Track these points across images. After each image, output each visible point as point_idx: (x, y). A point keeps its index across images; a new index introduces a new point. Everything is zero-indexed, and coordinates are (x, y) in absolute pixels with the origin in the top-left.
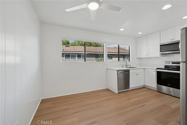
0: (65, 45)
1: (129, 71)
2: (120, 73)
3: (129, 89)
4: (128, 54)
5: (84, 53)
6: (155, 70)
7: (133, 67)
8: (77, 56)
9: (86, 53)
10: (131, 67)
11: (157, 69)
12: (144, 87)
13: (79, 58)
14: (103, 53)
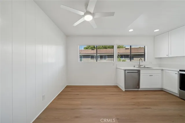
0: (92, 48)
1: (140, 72)
2: (128, 72)
3: (139, 90)
4: (144, 54)
5: (96, 54)
6: (177, 72)
7: (148, 68)
8: (99, 57)
9: (98, 54)
10: (146, 67)
11: (180, 71)
12: (161, 91)
13: (102, 59)
14: (113, 54)
